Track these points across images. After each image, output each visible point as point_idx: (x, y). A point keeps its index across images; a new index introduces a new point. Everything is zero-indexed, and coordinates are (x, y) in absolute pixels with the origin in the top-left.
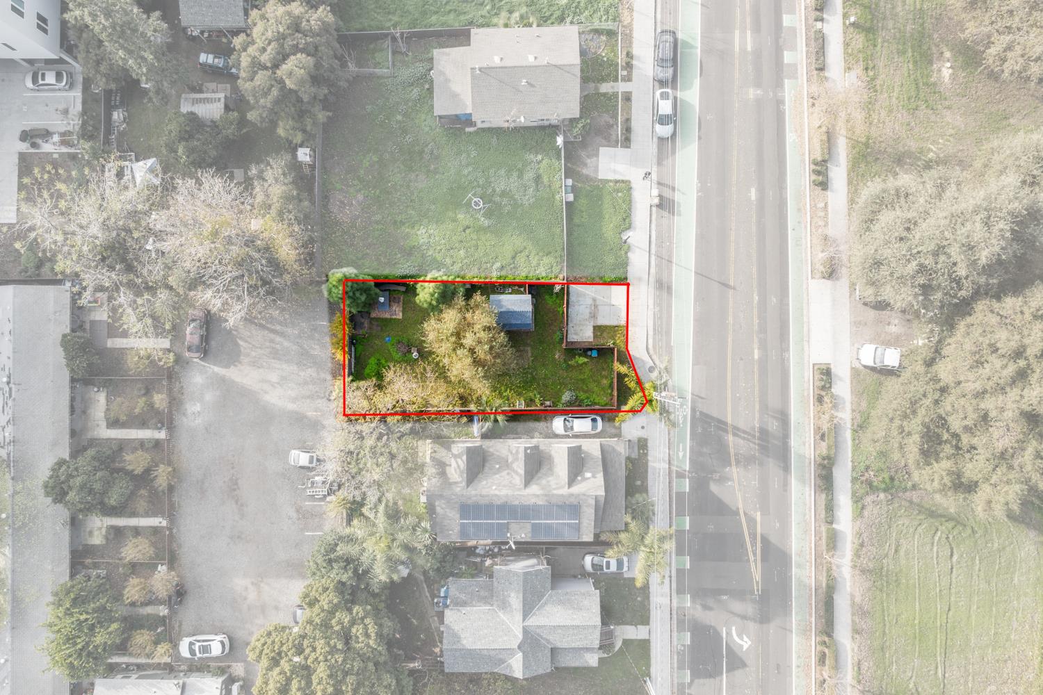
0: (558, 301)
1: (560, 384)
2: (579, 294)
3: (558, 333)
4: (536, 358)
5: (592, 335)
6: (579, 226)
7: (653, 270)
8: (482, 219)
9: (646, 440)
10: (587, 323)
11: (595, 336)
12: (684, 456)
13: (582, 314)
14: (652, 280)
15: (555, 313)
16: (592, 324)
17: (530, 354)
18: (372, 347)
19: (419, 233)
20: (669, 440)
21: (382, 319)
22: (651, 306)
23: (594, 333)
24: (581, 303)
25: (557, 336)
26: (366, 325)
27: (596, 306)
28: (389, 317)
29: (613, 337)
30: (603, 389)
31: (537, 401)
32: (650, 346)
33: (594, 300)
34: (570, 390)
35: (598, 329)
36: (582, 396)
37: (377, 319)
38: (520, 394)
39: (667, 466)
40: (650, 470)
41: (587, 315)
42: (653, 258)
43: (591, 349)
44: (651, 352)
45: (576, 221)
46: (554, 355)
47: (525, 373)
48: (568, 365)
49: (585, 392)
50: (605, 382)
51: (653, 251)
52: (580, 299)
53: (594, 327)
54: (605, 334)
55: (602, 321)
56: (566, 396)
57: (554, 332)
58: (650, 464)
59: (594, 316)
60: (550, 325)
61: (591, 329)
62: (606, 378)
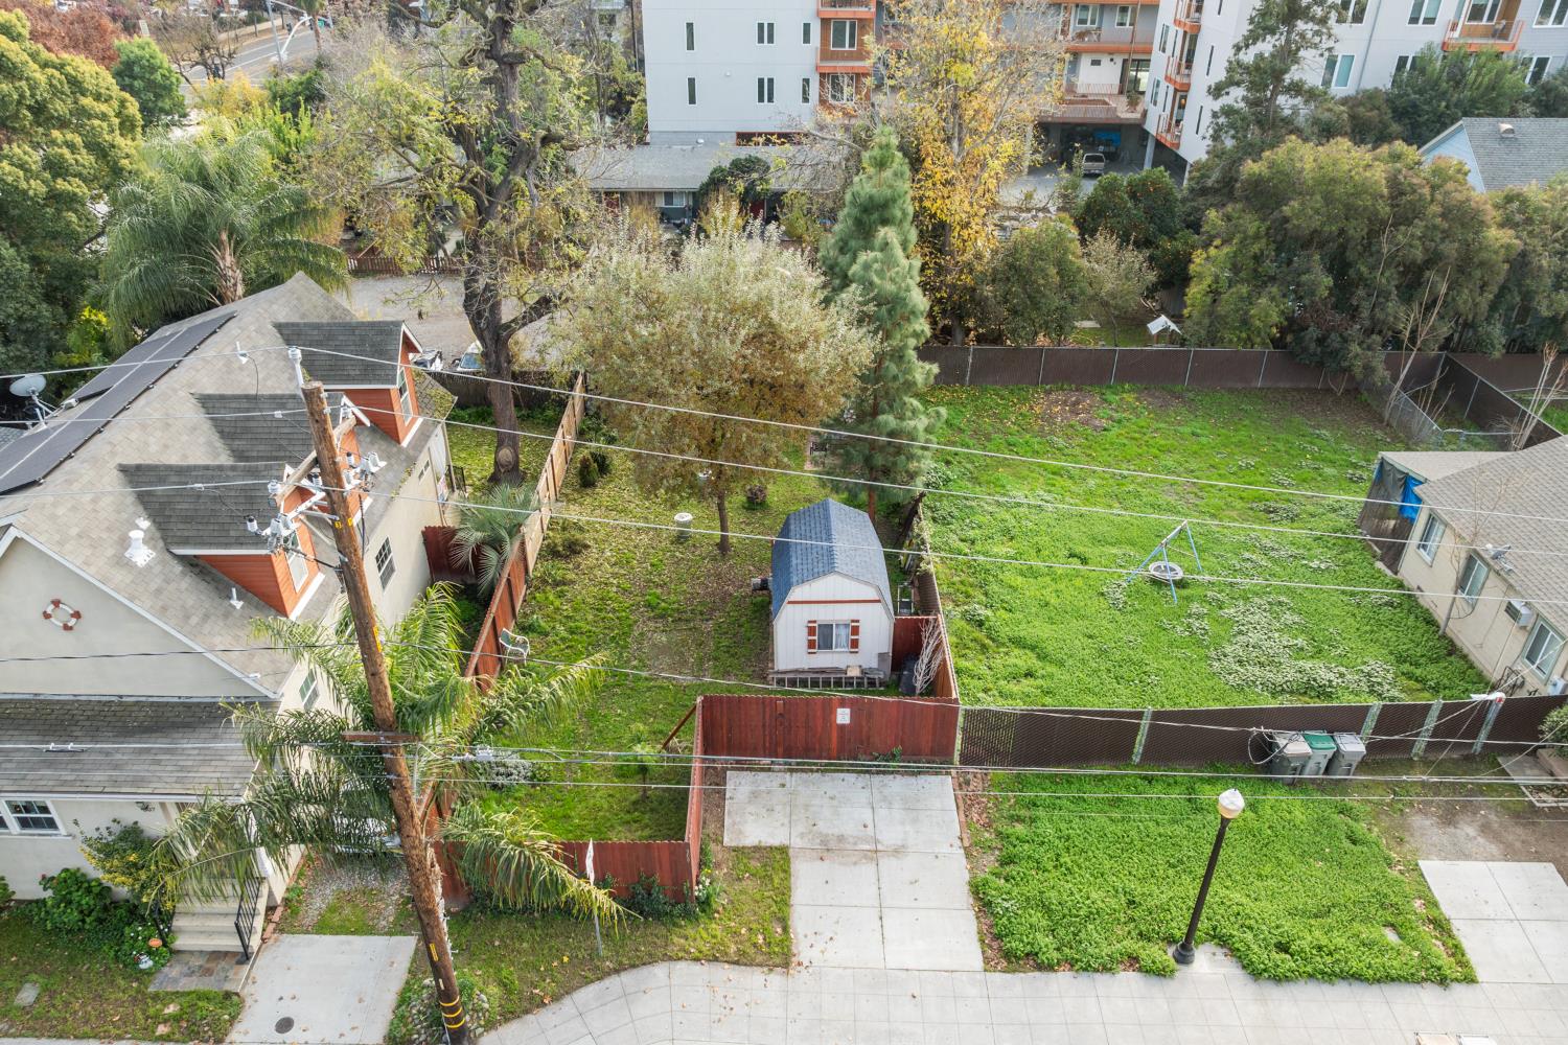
5: (750, 840)
11: (746, 852)
13: (836, 814)
23: (757, 849)
33: (899, 852)
41: (829, 829)
52: (898, 809)
53: (783, 850)
55: (807, 882)
59: (828, 848)
61: (775, 841)
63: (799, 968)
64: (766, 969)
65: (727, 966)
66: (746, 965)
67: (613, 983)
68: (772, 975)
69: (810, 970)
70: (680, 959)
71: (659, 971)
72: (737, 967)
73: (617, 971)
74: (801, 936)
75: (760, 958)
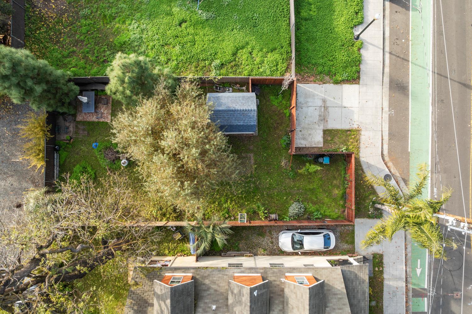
0: (284, 102)
1: (287, 194)
2: (307, 95)
3: (285, 138)
4: (259, 166)
5: (321, 140)
6: (306, 20)
7: (387, 70)
8: (200, 12)
9: (381, 256)
10: (317, 126)
11: (325, 141)
12: (422, 273)
13: (311, 117)
14: (387, 79)
15: (281, 115)
16: (322, 127)
17: (253, 161)
18: (77, 154)
19: (131, 27)
20: (406, 255)
21: (89, 122)
22: (386, 109)
23: (324, 138)
24: (310, 104)
25: (283, 142)
26: (71, 129)
27: (326, 108)
28: (97, 120)
29: (345, 142)
30: (335, 200)
31: (261, 213)
32: (386, 152)
33: (324, 101)
34: (298, 201)
35: (328, 134)
36: (312, 207)
37: (84, 123)
38: (242, 206)
39: (404, 284)
40: (385, 289)
41: (316, 119)
42: (387, 56)
43: (322, 156)
44: (387, 159)
45: (304, 14)
46: (280, 162)
47: (247, 183)
48: (296, 173)
49: (314, 203)
50: (337, 192)
51: (387, 49)
52: (309, 100)
53: (325, 132)
54: (336, 140)
55: (333, 125)
56: (294, 209)
57: (280, 137)
58: (386, 282)
59: (323, 119)
60: (275, 128)
61: (322, 133)
62: (338, 187)
63: (359, 128)
65: (360, 145)
68: (362, 134)
69: (360, 125)
72: (360, 142)
75: (358, 137)
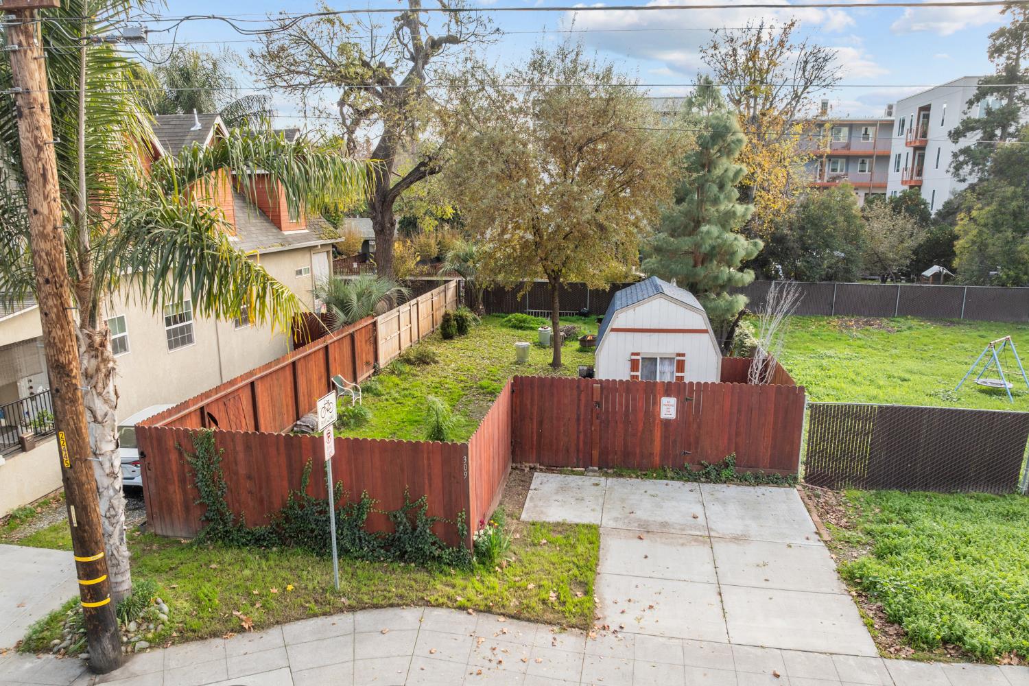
16: (607, 522)
63: (604, 632)
64: (556, 628)
65: (502, 619)
66: (529, 620)
67: (344, 621)
68: (564, 636)
69: (620, 635)
70: (440, 605)
71: (410, 615)
72: (515, 621)
73: (351, 609)
74: (609, 602)
75: (549, 616)
